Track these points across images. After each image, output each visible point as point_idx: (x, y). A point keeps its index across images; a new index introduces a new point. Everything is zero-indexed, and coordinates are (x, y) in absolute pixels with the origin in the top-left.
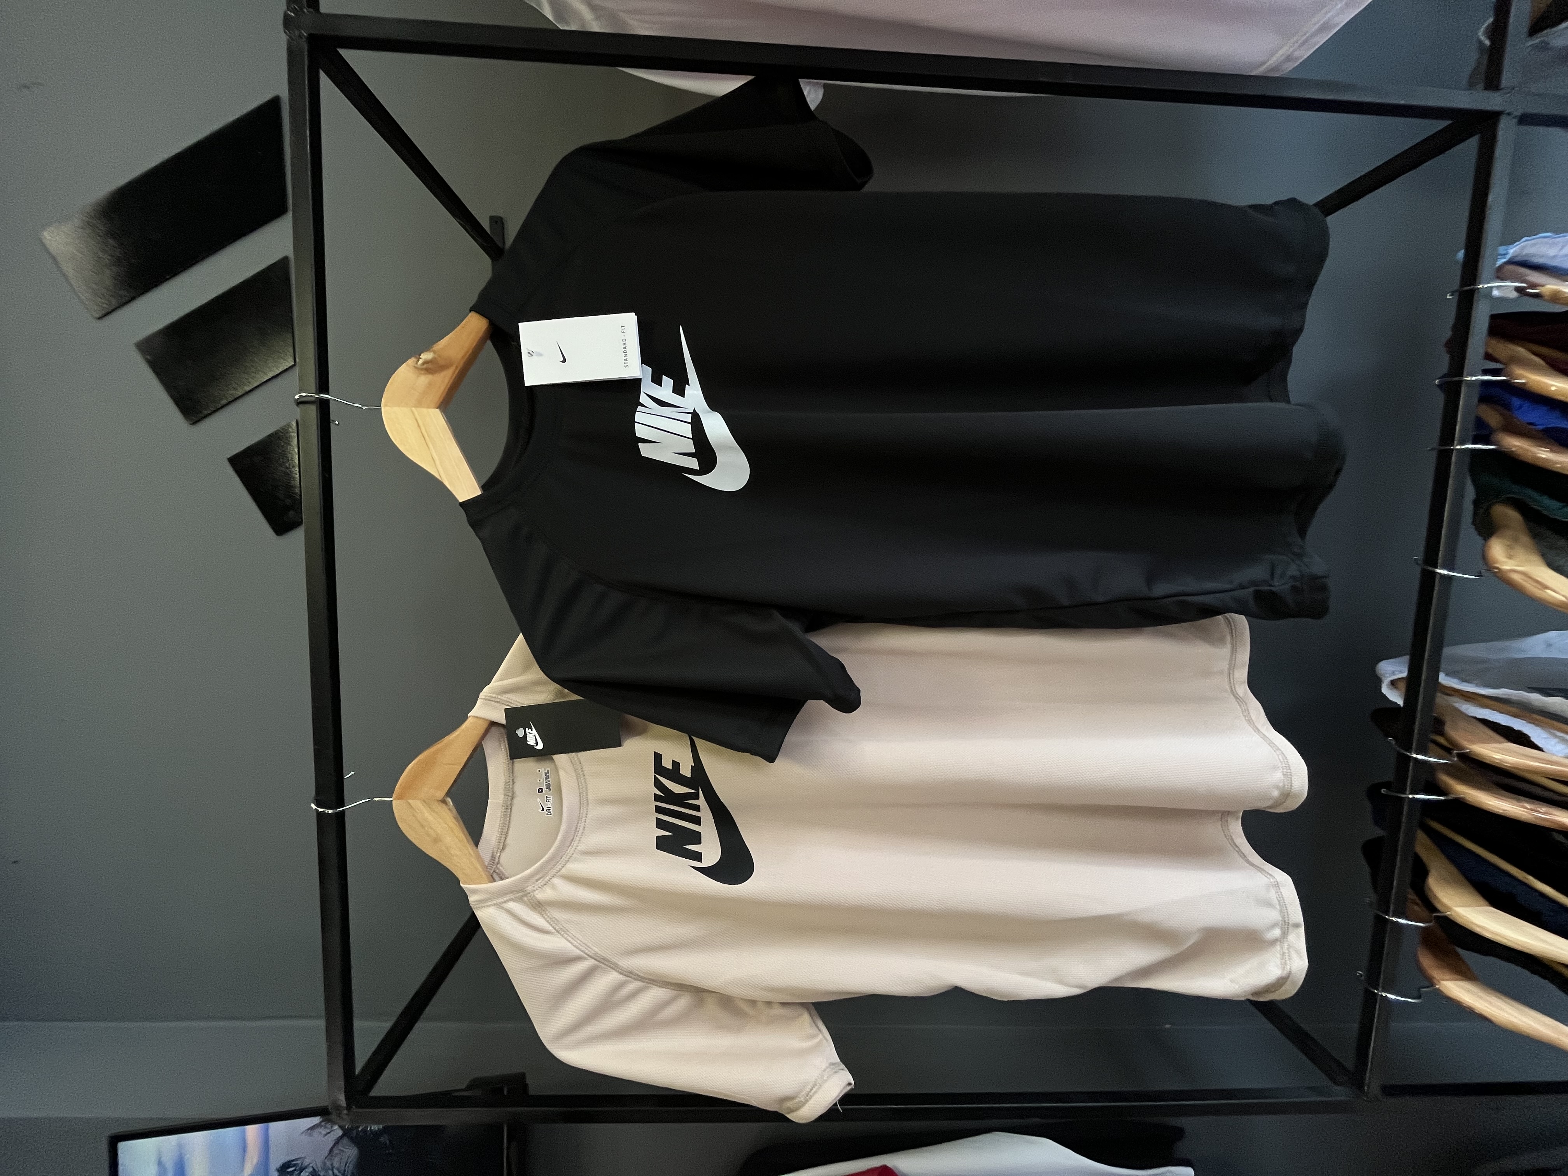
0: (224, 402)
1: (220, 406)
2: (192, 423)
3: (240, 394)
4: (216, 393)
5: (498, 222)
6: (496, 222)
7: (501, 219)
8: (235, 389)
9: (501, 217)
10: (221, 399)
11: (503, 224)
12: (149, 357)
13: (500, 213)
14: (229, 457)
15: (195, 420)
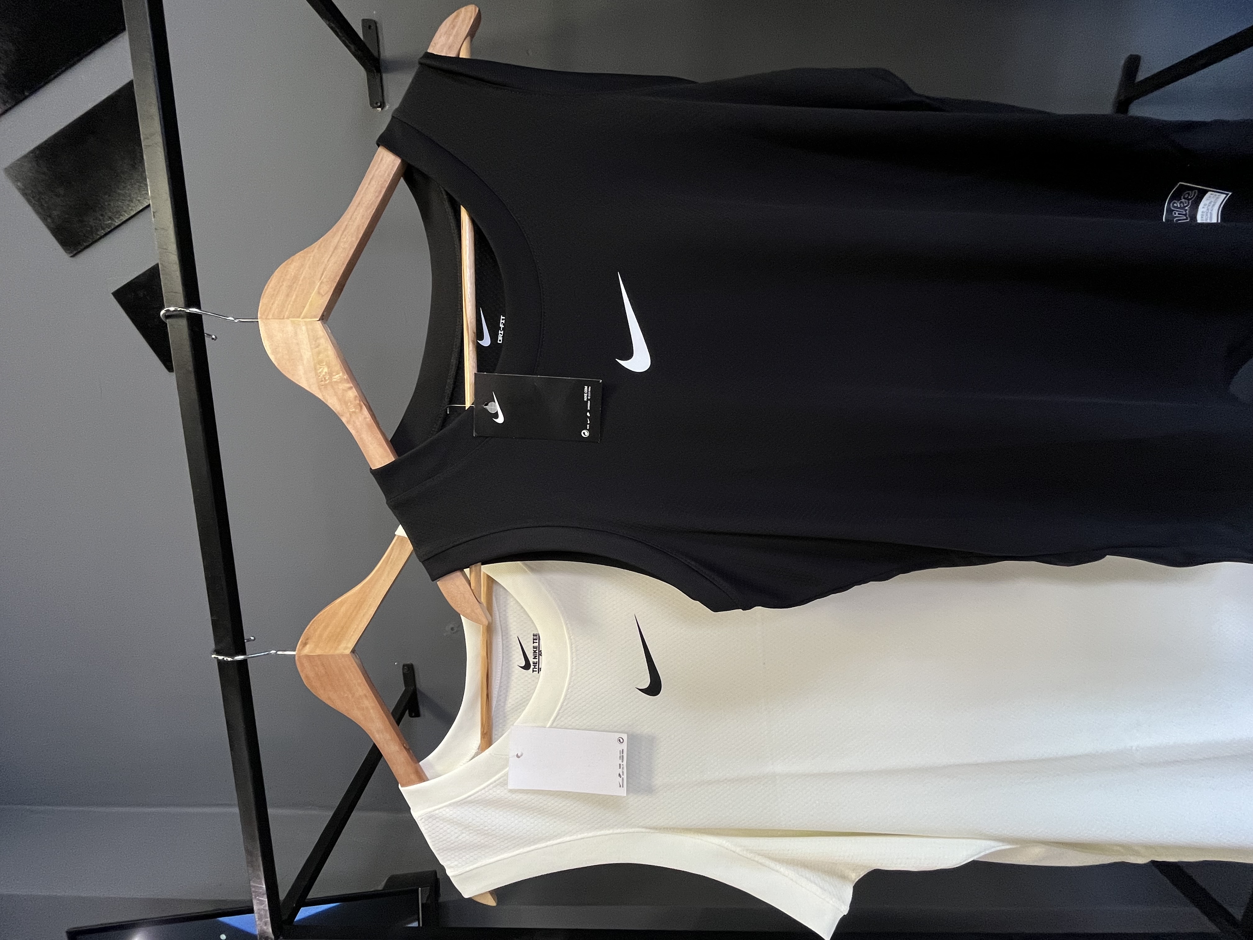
0: (102, 232)
1: (98, 237)
2: (72, 255)
4: (92, 223)
5: (370, 25)
6: (370, 27)
7: (375, 23)
8: (110, 218)
9: (375, 21)
10: (97, 230)
11: (376, 27)
12: (19, 184)
13: (373, 15)
14: (112, 292)
15: (75, 252)
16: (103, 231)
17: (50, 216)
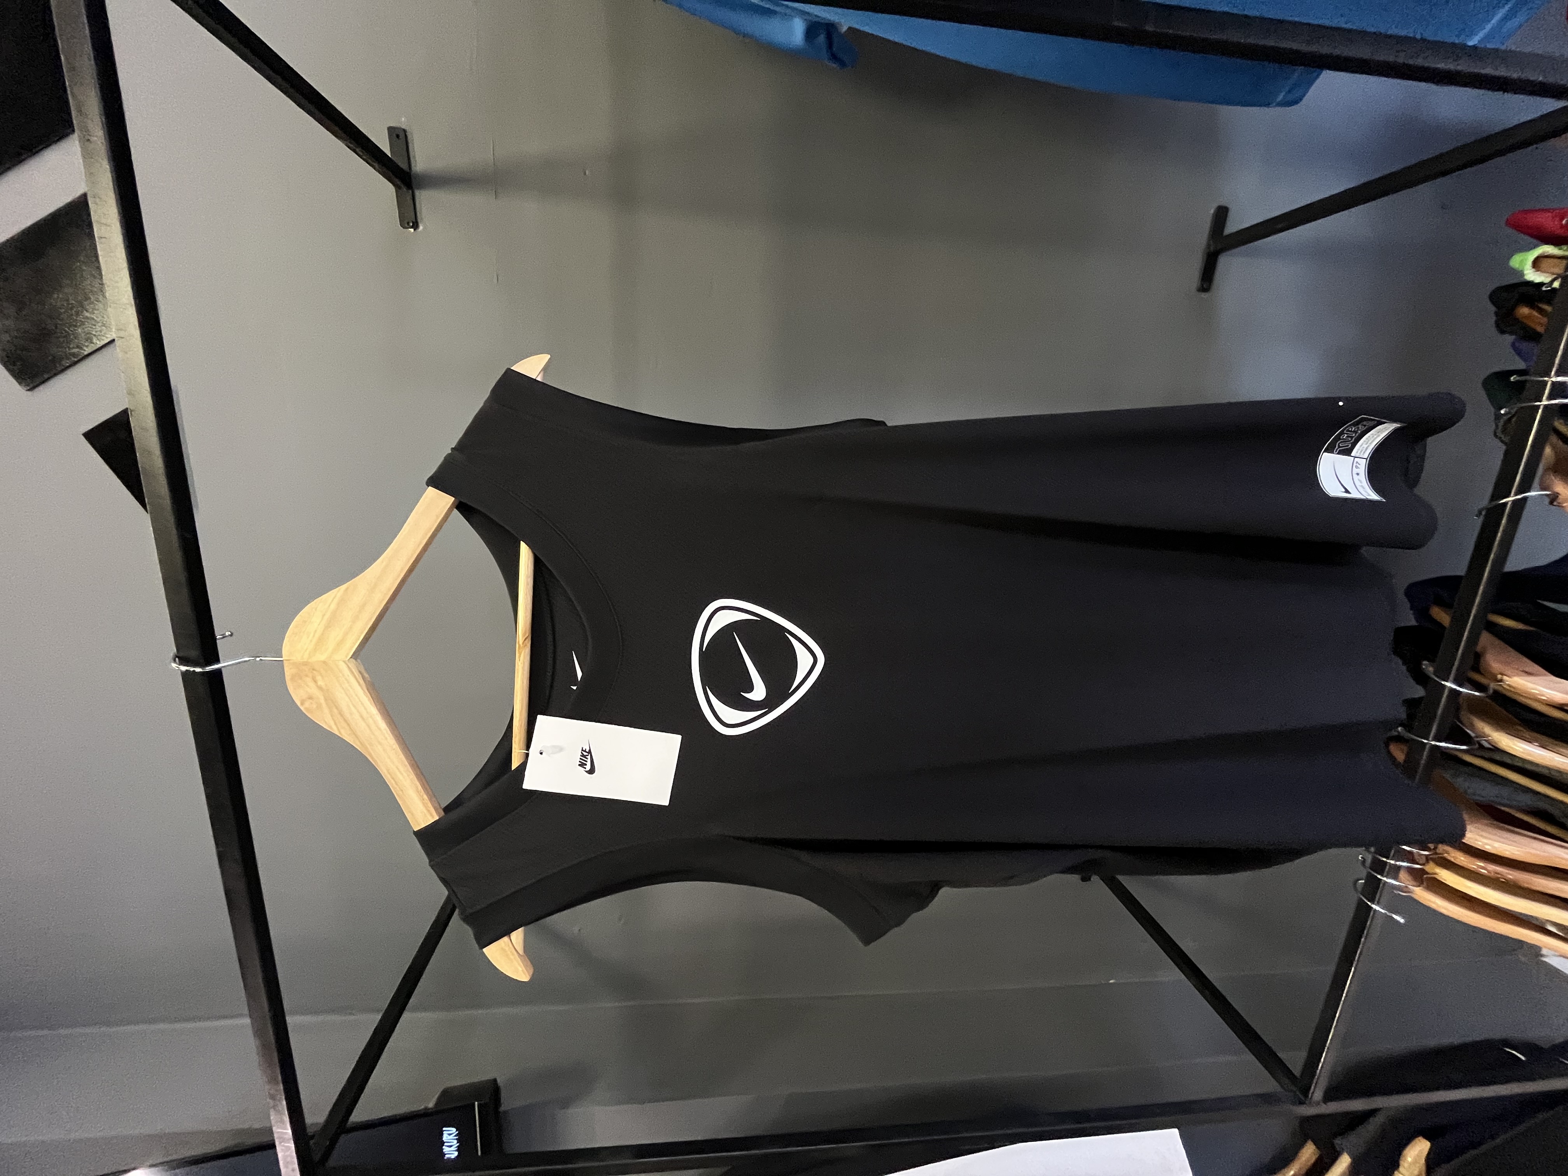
1: (62, 367)
2: (29, 388)
3: (86, 353)
4: (54, 350)
5: (399, 136)
7: (405, 131)
9: (402, 127)
10: (61, 359)
11: (406, 136)
13: (402, 122)
14: (83, 432)
15: (31, 386)
16: (68, 362)
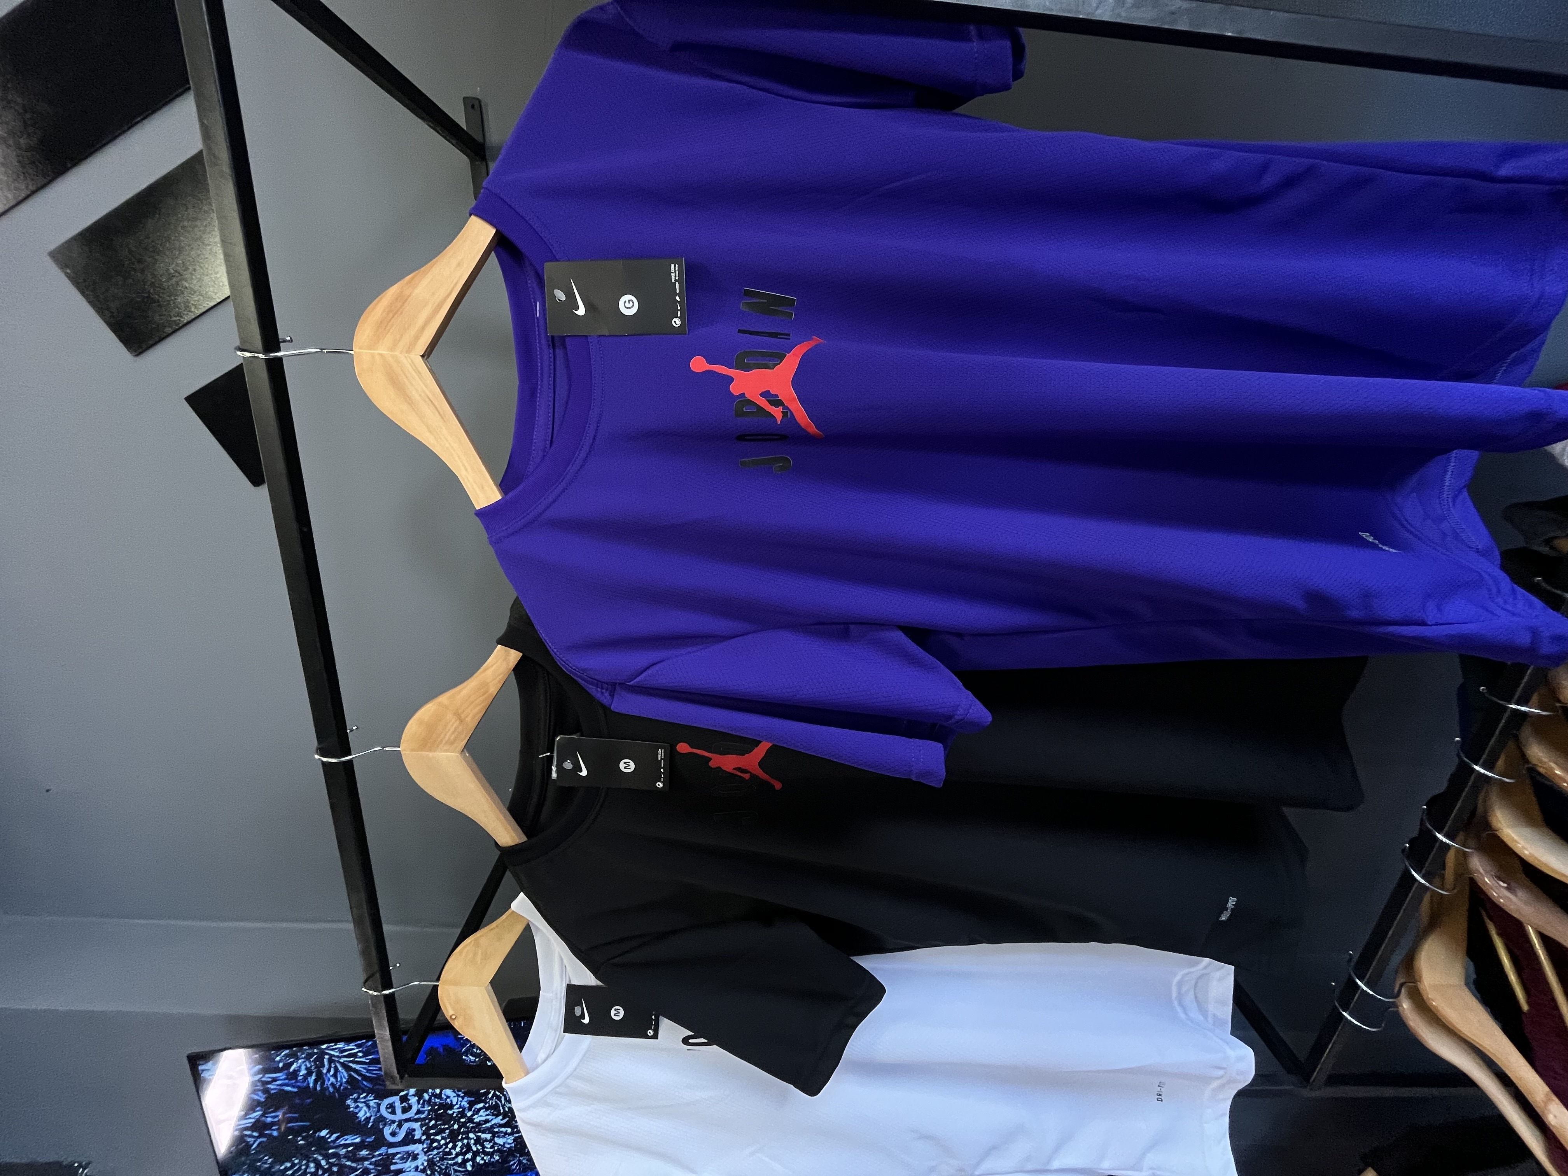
2: (136, 354)
4: (157, 319)
5: (474, 106)
8: (178, 314)
9: (477, 96)
10: (164, 327)
11: (479, 103)
12: (68, 271)
14: (185, 397)
15: (140, 350)
16: (170, 329)
17: (108, 309)
